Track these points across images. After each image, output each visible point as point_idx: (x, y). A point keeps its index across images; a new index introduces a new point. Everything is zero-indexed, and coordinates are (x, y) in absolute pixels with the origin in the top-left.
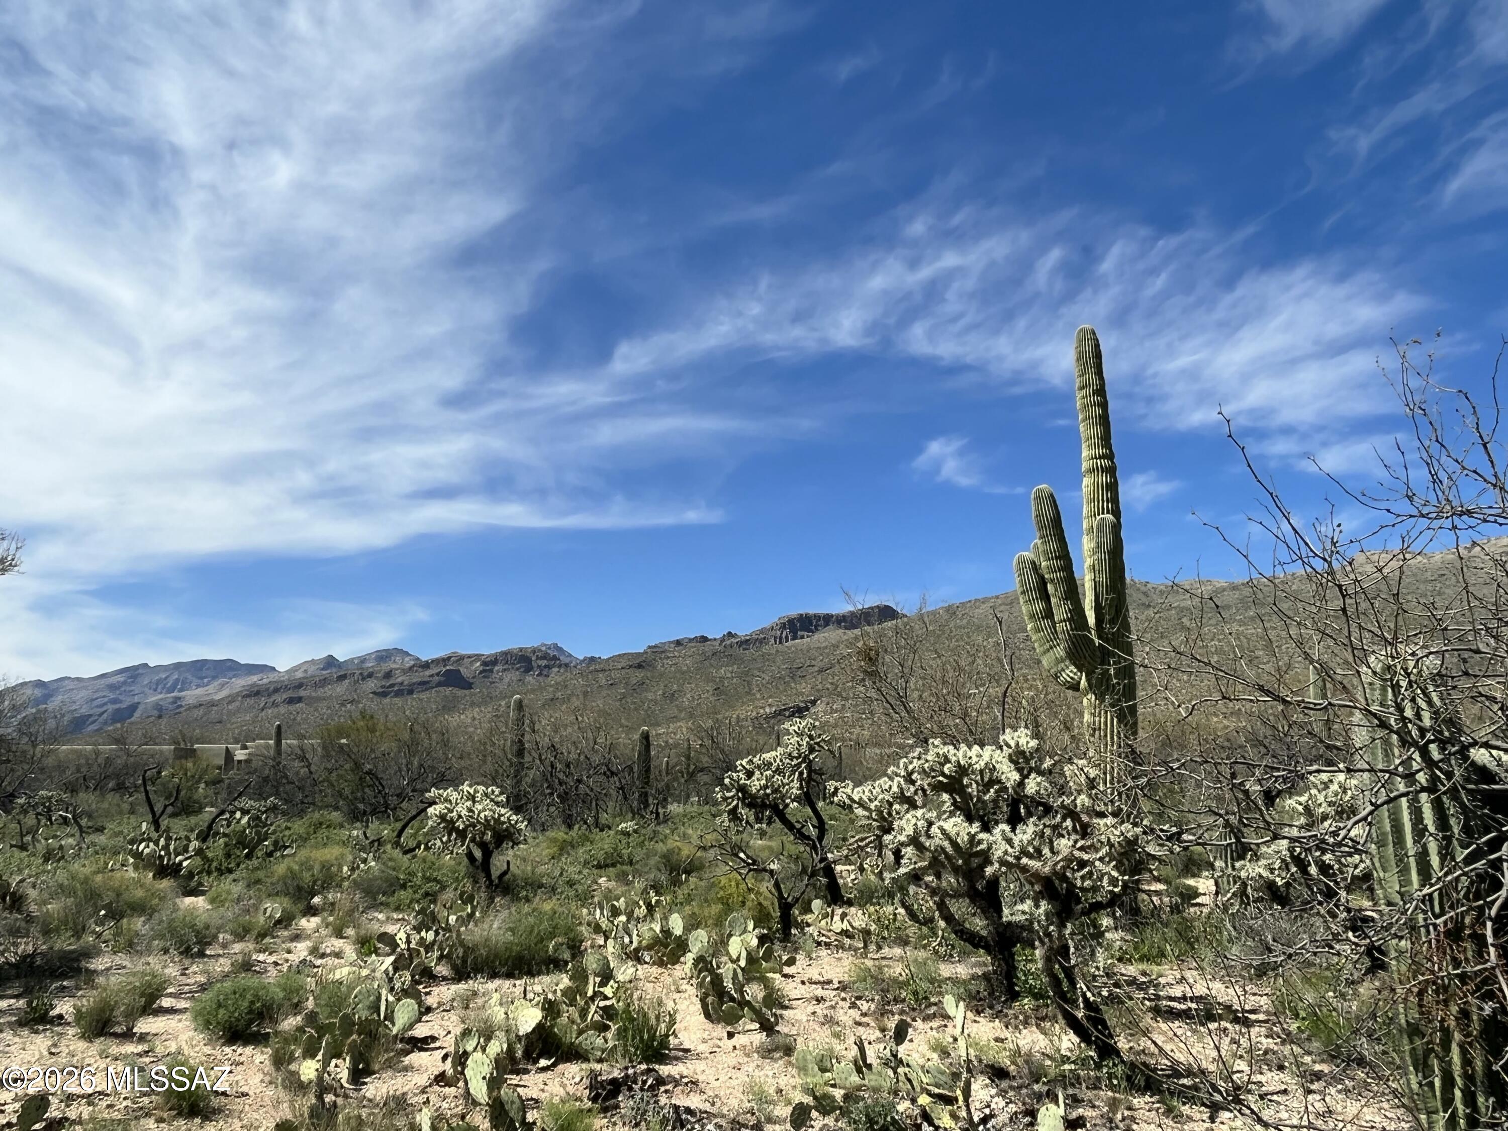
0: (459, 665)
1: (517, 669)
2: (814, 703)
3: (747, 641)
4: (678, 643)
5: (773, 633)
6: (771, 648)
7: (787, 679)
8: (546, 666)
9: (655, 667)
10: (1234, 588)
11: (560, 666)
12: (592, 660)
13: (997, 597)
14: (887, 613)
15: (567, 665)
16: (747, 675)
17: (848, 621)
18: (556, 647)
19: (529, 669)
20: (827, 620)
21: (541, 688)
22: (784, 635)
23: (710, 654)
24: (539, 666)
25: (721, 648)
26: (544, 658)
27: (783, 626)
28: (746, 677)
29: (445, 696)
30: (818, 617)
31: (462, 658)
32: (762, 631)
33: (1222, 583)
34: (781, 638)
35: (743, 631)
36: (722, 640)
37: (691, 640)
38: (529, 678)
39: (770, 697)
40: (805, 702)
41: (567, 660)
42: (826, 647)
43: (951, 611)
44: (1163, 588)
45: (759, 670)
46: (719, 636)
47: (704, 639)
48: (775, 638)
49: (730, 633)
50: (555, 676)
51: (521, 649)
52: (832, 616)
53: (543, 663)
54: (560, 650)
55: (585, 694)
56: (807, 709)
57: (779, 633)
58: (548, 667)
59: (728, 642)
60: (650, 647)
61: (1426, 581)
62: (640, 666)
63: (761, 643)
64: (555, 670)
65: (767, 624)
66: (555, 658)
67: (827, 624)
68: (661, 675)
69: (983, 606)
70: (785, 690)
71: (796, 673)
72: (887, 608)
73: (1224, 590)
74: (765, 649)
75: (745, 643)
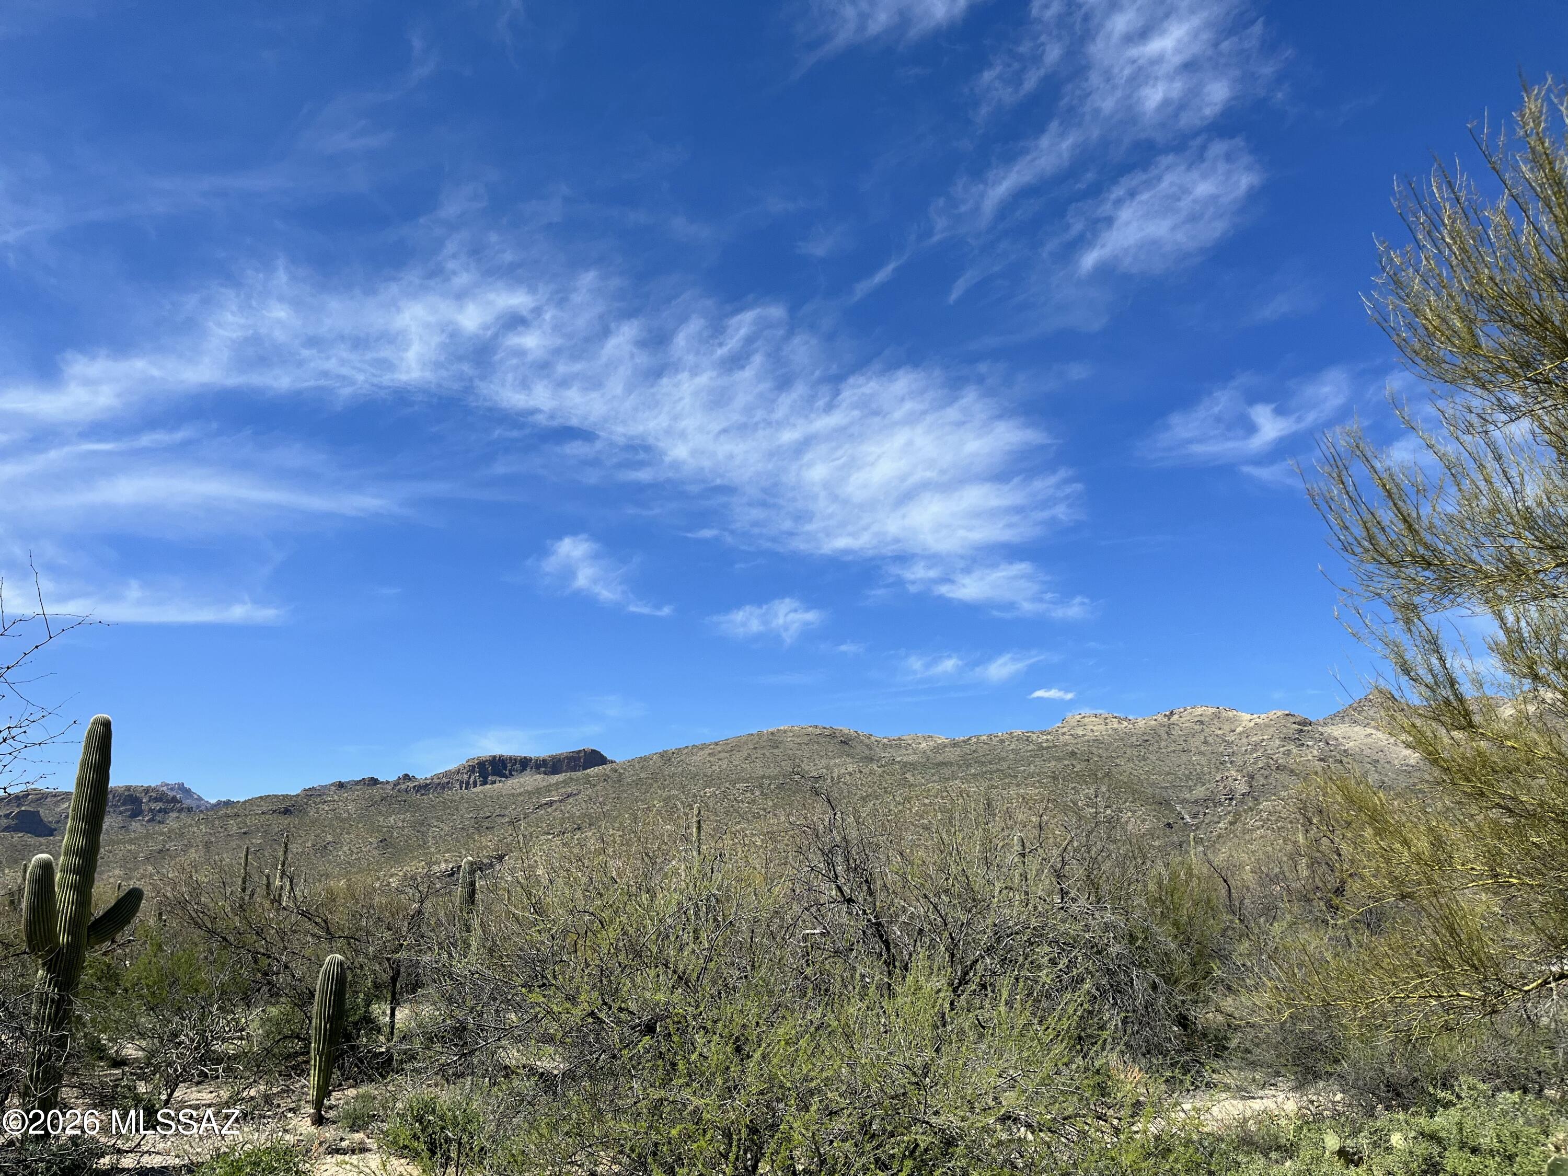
0: (40, 805)
1: (121, 813)
2: (501, 858)
3: (427, 785)
4: (341, 785)
5: (459, 777)
6: (455, 793)
7: (471, 830)
8: (160, 811)
9: (306, 813)
10: (955, 745)
11: (180, 810)
12: (228, 803)
13: (716, 744)
14: (594, 758)
15: (190, 809)
16: (422, 824)
17: (552, 766)
18: (182, 788)
19: (136, 813)
20: (524, 764)
21: (148, 836)
22: (472, 780)
23: (378, 798)
24: (151, 810)
25: (394, 793)
26: (156, 800)
27: (472, 770)
28: (420, 826)
29: (12, 845)
30: (514, 760)
31: (42, 797)
32: (446, 774)
33: (942, 739)
34: (468, 783)
35: (423, 774)
36: (396, 784)
37: (357, 783)
38: (135, 825)
39: (448, 851)
40: (490, 857)
41: (193, 804)
42: (521, 794)
43: (666, 757)
44: (885, 740)
45: (439, 819)
46: (393, 778)
47: (374, 782)
48: (462, 782)
49: (406, 776)
50: (172, 821)
51: (128, 788)
52: (531, 759)
53: (158, 806)
54: (187, 792)
55: (208, 845)
56: (491, 866)
57: (465, 776)
58: (165, 811)
59: (403, 787)
60: (305, 790)
61: (1132, 746)
62: (287, 811)
63: (443, 788)
64: (174, 815)
65: (452, 766)
66: (174, 800)
67: (524, 769)
68: (313, 823)
69: (701, 753)
70: (467, 843)
71: (482, 824)
72: (594, 752)
73: (945, 746)
74: (448, 794)
75: (424, 788)
